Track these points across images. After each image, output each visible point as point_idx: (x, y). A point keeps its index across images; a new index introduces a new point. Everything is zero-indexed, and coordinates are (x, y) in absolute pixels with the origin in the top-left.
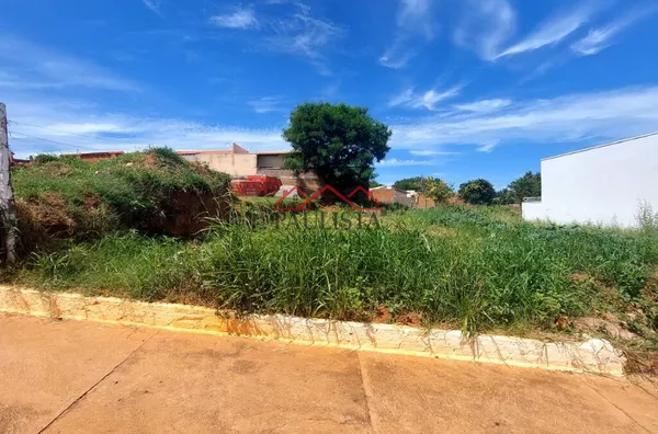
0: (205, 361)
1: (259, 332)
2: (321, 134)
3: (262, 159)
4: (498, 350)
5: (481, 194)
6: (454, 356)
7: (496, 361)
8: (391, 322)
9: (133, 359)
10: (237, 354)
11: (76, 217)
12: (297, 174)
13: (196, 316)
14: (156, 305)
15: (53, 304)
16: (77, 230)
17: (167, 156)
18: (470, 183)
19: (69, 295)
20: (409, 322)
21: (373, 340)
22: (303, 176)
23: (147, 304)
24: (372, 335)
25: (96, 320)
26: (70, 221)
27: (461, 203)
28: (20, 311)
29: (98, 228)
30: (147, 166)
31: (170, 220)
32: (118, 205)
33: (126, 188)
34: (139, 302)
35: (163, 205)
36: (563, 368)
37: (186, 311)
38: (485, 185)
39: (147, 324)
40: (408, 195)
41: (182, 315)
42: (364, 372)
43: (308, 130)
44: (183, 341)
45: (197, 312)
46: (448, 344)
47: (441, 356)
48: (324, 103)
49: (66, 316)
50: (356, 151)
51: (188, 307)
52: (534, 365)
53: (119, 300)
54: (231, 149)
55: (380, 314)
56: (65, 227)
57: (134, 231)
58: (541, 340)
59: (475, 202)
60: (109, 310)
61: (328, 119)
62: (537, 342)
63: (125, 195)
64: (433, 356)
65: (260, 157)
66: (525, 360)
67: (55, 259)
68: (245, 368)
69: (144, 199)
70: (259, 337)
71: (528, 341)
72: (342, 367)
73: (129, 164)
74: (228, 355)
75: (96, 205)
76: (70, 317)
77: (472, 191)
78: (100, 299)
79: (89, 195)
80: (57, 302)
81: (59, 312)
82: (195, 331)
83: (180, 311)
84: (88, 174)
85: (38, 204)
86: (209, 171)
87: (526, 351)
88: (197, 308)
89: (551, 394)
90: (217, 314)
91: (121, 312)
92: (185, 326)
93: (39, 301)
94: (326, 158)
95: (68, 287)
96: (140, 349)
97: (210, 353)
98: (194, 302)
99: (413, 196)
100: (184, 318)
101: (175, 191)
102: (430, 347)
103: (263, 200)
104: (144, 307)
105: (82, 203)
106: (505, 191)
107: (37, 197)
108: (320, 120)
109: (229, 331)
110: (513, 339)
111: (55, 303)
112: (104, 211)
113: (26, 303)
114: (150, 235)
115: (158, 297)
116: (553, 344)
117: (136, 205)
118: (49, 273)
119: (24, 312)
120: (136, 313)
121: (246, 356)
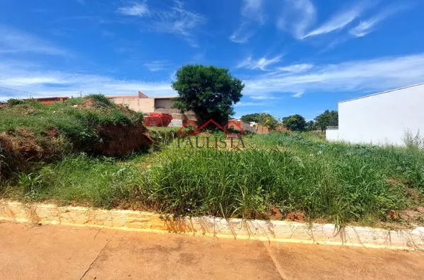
0: (157, 255)
1: (190, 230)
2: (198, 85)
3: (158, 102)
4: (358, 237)
5: (297, 124)
6: (329, 242)
7: (357, 245)
8: (283, 219)
9: (104, 257)
10: (179, 248)
11: (43, 145)
12: (183, 112)
13: (145, 219)
14: (114, 211)
15: (33, 213)
16: (44, 154)
17: (101, 100)
18: (290, 117)
19: (46, 206)
20: (295, 218)
21: (273, 233)
22: (186, 113)
23: (106, 211)
24: (272, 229)
25: (68, 224)
26: (39, 148)
27: (285, 130)
28: (7, 219)
29: (58, 153)
30: (88, 107)
31: (106, 145)
32: (72, 136)
33: (77, 123)
34: (100, 210)
35: (101, 135)
36: (401, 248)
37: (136, 215)
38: (300, 118)
39: (107, 226)
40: (251, 125)
41: (133, 219)
42: (274, 258)
43: (190, 82)
44: (136, 239)
45: (144, 216)
46: (325, 233)
47: (321, 242)
48: (199, 65)
49: (43, 222)
50: (220, 97)
51: (137, 212)
52: (383, 247)
53: (84, 209)
54: (137, 95)
55: (274, 213)
56: (36, 152)
57: (83, 154)
58: (386, 229)
59: (294, 129)
60: (77, 216)
61: (202, 76)
62: (383, 230)
63: (76, 128)
64: (315, 243)
65: (157, 100)
66: (376, 243)
67: (32, 177)
68: (188, 259)
69: (89, 131)
70: (191, 233)
71: (378, 230)
72: (256, 255)
73: (75, 106)
74: (172, 249)
75: (56, 136)
76: (47, 222)
77: (292, 122)
78: (70, 208)
79: (51, 129)
80: (37, 211)
81: (39, 219)
82: (143, 230)
83: (132, 215)
84: (48, 113)
85: (15, 136)
86: (129, 110)
87: (377, 236)
88: (144, 213)
89: (403, 269)
90: (161, 218)
91: (87, 217)
92: (136, 227)
93: (23, 211)
94: (202, 101)
95: (44, 199)
96: (106, 247)
97: (160, 248)
98: (141, 209)
99: (254, 126)
100: (134, 221)
101: (108, 124)
102: (313, 237)
103: (162, 129)
104: (104, 214)
105: (46, 135)
106: (312, 122)
107: (14, 131)
108: (197, 76)
109: (169, 229)
110: (367, 229)
111: (35, 212)
112: (62, 140)
113: (12, 212)
114: (95, 157)
115: (113, 205)
116: (393, 231)
117: (84, 135)
118: (28, 189)
119: (11, 219)
120: (98, 218)
121: (187, 249)
